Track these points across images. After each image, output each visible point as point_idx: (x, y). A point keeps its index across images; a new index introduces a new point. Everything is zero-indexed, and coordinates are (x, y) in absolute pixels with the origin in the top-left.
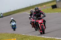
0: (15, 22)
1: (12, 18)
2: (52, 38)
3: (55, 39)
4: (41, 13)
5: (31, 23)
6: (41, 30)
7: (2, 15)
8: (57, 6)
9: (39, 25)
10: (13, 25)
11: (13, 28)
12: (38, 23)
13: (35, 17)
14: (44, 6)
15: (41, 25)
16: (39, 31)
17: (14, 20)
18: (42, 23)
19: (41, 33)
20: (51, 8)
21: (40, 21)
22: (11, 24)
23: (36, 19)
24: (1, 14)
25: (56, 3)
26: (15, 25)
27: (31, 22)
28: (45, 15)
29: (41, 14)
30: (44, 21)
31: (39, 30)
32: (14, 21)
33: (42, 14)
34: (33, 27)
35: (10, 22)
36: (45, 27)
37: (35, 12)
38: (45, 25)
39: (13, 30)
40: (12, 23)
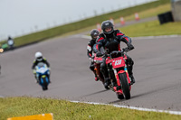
0: (48, 66)
1: (38, 54)
2: (161, 111)
3: (167, 114)
4: (119, 37)
5: (92, 68)
6: (119, 88)
7: (11, 42)
8: (175, 16)
9: (115, 72)
10: (40, 75)
11: (41, 84)
12: (111, 67)
13: (103, 51)
14: (137, 16)
15: (121, 72)
16: (114, 90)
17: (44, 58)
18: (122, 68)
19: (121, 97)
20: (158, 22)
21: (118, 62)
22: (35, 71)
23: (107, 56)
24: (10, 39)
25: (173, 6)
26: (46, 74)
27: (93, 63)
28: (132, 44)
29: (119, 41)
30: (129, 62)
31: (115, 88)
32: (44, 61)
33: (124, 40)
34: (97, 80)
35: (32, 65)
36: (132, 78)
37: (102, 35)
38: (130, 73)
39: (41, 87)
40: (37, 67)
